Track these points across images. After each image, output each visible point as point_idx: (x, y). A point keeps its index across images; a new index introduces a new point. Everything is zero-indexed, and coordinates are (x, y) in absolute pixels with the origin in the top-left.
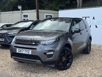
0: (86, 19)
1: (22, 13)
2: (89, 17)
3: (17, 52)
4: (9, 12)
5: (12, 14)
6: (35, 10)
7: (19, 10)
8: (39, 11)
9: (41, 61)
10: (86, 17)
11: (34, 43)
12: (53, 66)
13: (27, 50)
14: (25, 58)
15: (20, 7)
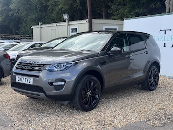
0: (165, 33)
1: (69, 25)
2: (170, 30)
3: (17, 81)
4: (51, 25)
5: (56, 27)
6: (87, 20)
7: (65, 21)
8: (93, 22)
9: (46, 95)
10: (165, 30)
11: (37, 68)
12: (66, 103)
13: (28, 78)
14: (26, 90)
15: (66, 17)
